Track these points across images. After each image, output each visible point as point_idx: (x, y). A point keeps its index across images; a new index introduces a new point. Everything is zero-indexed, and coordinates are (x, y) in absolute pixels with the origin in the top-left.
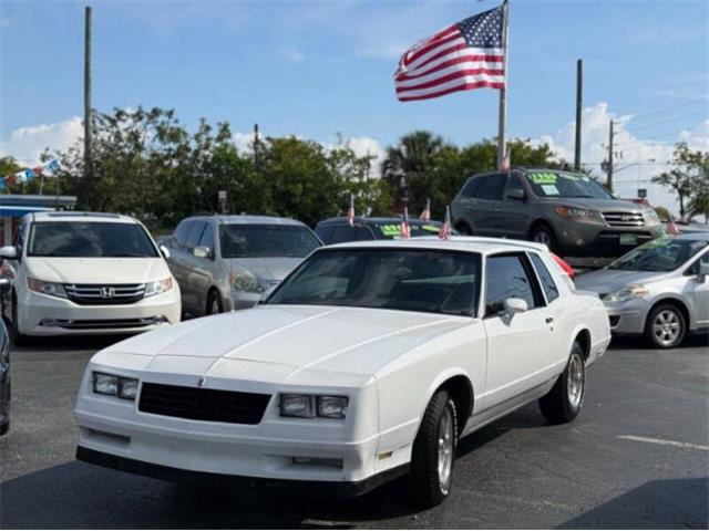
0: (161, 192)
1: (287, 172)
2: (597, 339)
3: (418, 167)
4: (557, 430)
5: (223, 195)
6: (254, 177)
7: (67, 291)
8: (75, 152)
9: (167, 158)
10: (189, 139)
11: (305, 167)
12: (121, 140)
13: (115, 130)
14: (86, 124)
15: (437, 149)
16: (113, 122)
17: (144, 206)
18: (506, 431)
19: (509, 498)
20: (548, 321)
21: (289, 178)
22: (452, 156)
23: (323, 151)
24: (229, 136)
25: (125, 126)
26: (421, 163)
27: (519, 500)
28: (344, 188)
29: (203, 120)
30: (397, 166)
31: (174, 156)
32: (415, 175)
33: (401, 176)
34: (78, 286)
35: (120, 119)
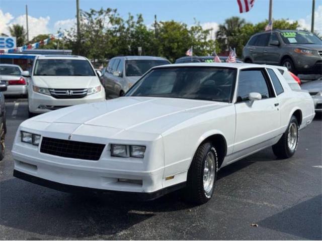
0: (112, 48)
1: (170, 37)
2: (307, 115)
3: (233, 34)
4: (281, 163)
5: (140, 49)
6: (154, 40)
7: (50, 92)
8: (73, 30)
9: (114, 32)
10: (124, 23)
11: (178, 35)
12: (94, 24)
13: (90, 19)
14: (77, 16)
15: (243, 25)
16: (90, 15)
17: (104, 54)
18: (253, 163)
19: (245, 200)
20: (276, 105)
21: (171, 40)
22: (250, 28)
23: (187, 27)
24: (142, 21)
25: (96, 17)
26: (234, 32)
27: (250, 201)
28: (198, 45)
29: (130, 14)
30: (224, 34)
31: (117, 31)
32: (231, 38)
33: (225, 39)
34: (55, 89)
35: (93, 14)
